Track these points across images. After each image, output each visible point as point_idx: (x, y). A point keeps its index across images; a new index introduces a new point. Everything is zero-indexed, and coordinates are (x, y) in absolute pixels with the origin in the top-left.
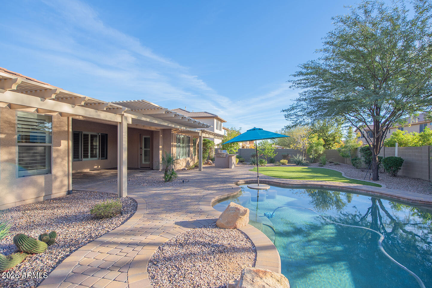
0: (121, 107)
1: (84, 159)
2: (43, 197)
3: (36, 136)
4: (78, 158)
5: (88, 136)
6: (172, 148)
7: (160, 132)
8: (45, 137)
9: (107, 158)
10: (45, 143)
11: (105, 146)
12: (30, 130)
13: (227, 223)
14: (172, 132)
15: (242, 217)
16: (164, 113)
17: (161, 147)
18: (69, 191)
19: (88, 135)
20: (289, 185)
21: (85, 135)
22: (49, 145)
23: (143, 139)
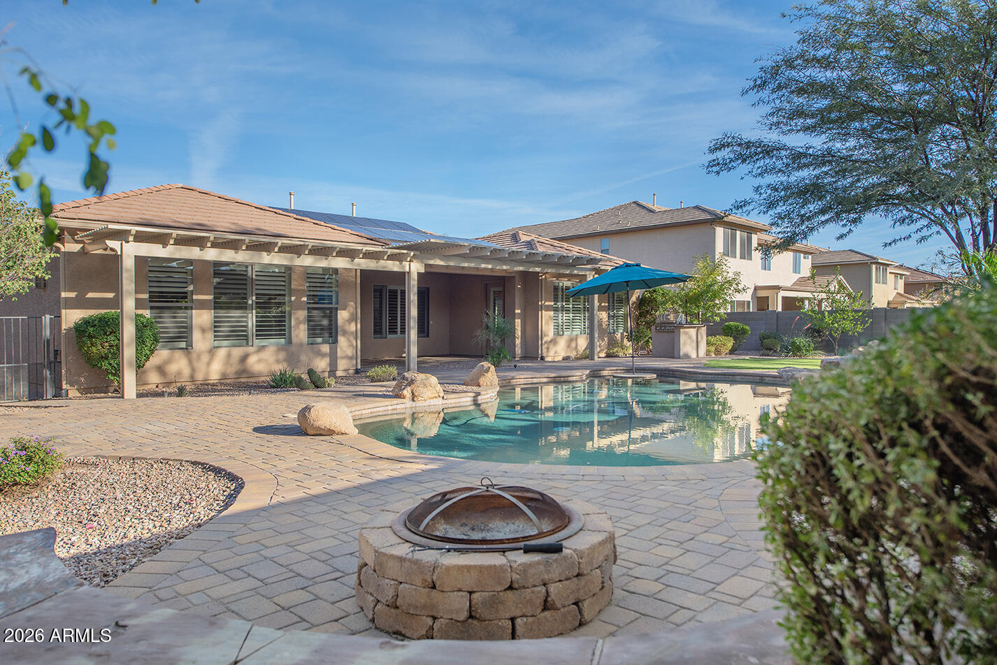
0: (405, 251)
1: (389, 336)
2: (327, 373)
3: (324, 296)
4: (380, 332)
5: (397, 293)
6: (540, 312)
7: (516, 278)
8: (332, 296)
9: (428, 336)
10: (331, 303)
11: (426, 311)
12: (318, 289)
13: (471, 380)
14: (541, 276)
15: (486, 374)
16: (468, 252)
17: (518, 311)
18: (357, 369)
19: (396, 291)
20: (698, 375)
21: (391, 291)
22: (336, 306)
23: (492, 293)
